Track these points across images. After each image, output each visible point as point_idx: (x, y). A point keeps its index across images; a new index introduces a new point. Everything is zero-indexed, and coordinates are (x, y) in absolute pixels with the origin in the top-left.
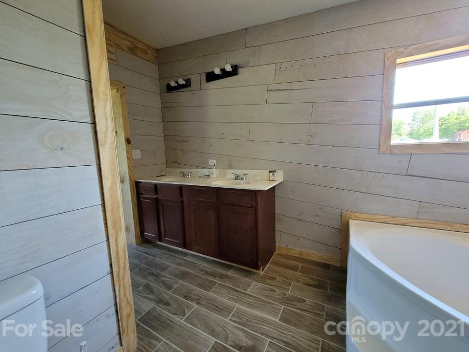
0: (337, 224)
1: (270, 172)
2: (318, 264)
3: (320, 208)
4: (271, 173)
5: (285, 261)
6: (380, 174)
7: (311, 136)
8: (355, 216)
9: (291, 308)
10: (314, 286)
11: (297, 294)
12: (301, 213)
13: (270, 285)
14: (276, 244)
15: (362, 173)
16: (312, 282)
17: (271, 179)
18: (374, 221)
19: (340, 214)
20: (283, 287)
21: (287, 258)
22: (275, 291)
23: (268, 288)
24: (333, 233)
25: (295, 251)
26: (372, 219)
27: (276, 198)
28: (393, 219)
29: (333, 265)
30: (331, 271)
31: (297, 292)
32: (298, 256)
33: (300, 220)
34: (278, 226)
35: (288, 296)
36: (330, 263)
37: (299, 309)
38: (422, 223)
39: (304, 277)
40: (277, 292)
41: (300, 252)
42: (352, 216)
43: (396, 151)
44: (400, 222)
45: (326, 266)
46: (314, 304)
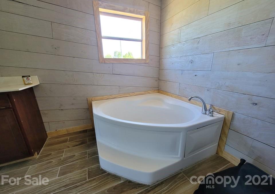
0: (86, 106)
1: (23, 77)
2: (81, 132)
3: (74, 99)
4: (25, 78)
5: (57, 140)
6: (102, 74)
7: (55, 48)
8: (94, 99)
9: (65, 165)
10: (79, 145)
11: (69, 154)
12: (61, 105)
13: (47, 160)
14: (47, 132)
15: (94, 74)
16: (77, 143)
17: (26, 83)
18: (103, 99)
19: (87, 100)
20: (57, 156)
21: (58, 138)
22: (53, 162)
23: (45, 164)
24: (85, 111)
25: (63, 130)
26: (103, 98)
27: (37, 99)
28: (111, 96)
29: (88, 129)
30: (88, 132)
31: (69, 153)
32: (67, 133)
33: (62, 110)
34: (44, 119)
35: (62, 159)
36: (86, 129)
37: (72, 162)
38: (121, 95)
39: (72, 143)
40: (54, 161)
41: (67, 130)
42: (93, 99)
43: (107, 62)
44: (114, 97)
45: (85, 131)
46: (80, 154)
